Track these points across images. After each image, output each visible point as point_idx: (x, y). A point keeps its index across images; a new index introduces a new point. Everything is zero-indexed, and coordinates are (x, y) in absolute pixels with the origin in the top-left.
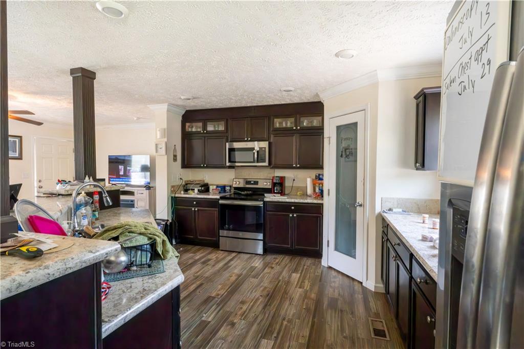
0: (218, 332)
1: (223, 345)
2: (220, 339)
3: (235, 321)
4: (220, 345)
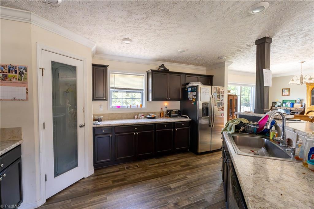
0: (187, 206)
1: (191, 196)
2: (190, 201)
3: (173, 205)
4: (192, 197)
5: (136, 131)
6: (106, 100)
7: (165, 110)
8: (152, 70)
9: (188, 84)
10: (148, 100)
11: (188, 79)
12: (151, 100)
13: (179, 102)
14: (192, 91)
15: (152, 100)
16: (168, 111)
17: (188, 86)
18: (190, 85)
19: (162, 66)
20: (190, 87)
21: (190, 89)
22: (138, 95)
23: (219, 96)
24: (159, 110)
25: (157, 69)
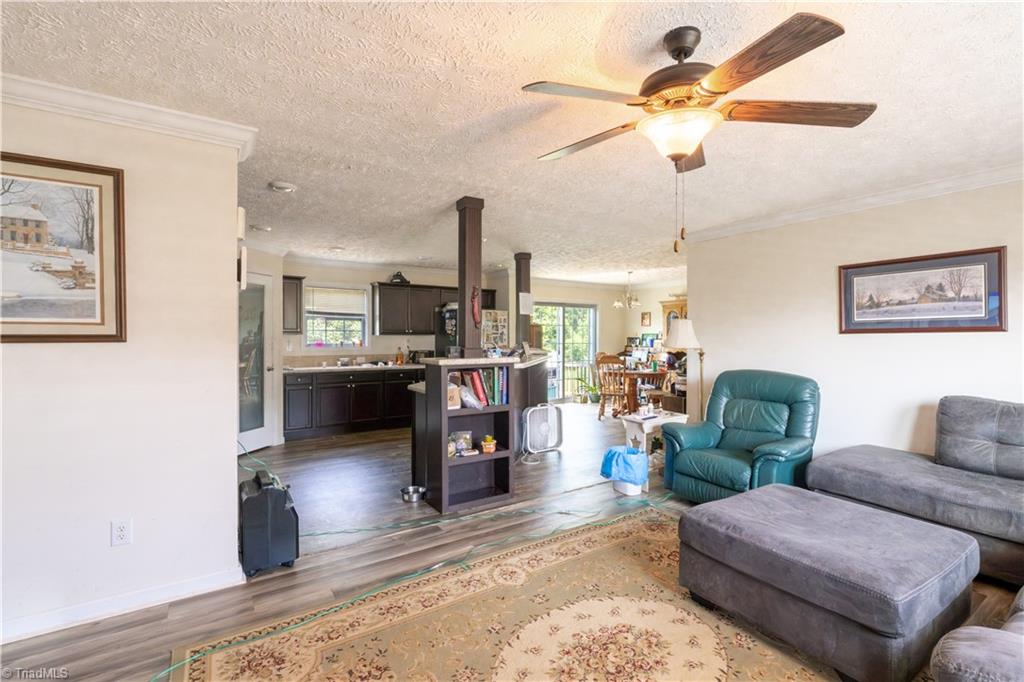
5: (351, 382)
6: (301, 332)
7: (405, 351)
8: (379, 283)
9: (444, 305)
10: (373, 333)
11: (445, 295)
12: (377, 333)
13: (433, 337)
14: (451, 318)
15: (381, 334)
16: (410, 352)
17: (444, 310)
18: (449, 307)
19: (398, 275)
20: (448, 311)
21: (448, 315)
22: (357, 326)
23: (497, 326)
24: (395, 351)
25: (389, 282)
